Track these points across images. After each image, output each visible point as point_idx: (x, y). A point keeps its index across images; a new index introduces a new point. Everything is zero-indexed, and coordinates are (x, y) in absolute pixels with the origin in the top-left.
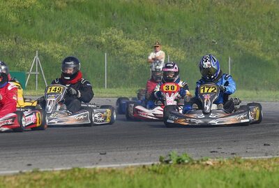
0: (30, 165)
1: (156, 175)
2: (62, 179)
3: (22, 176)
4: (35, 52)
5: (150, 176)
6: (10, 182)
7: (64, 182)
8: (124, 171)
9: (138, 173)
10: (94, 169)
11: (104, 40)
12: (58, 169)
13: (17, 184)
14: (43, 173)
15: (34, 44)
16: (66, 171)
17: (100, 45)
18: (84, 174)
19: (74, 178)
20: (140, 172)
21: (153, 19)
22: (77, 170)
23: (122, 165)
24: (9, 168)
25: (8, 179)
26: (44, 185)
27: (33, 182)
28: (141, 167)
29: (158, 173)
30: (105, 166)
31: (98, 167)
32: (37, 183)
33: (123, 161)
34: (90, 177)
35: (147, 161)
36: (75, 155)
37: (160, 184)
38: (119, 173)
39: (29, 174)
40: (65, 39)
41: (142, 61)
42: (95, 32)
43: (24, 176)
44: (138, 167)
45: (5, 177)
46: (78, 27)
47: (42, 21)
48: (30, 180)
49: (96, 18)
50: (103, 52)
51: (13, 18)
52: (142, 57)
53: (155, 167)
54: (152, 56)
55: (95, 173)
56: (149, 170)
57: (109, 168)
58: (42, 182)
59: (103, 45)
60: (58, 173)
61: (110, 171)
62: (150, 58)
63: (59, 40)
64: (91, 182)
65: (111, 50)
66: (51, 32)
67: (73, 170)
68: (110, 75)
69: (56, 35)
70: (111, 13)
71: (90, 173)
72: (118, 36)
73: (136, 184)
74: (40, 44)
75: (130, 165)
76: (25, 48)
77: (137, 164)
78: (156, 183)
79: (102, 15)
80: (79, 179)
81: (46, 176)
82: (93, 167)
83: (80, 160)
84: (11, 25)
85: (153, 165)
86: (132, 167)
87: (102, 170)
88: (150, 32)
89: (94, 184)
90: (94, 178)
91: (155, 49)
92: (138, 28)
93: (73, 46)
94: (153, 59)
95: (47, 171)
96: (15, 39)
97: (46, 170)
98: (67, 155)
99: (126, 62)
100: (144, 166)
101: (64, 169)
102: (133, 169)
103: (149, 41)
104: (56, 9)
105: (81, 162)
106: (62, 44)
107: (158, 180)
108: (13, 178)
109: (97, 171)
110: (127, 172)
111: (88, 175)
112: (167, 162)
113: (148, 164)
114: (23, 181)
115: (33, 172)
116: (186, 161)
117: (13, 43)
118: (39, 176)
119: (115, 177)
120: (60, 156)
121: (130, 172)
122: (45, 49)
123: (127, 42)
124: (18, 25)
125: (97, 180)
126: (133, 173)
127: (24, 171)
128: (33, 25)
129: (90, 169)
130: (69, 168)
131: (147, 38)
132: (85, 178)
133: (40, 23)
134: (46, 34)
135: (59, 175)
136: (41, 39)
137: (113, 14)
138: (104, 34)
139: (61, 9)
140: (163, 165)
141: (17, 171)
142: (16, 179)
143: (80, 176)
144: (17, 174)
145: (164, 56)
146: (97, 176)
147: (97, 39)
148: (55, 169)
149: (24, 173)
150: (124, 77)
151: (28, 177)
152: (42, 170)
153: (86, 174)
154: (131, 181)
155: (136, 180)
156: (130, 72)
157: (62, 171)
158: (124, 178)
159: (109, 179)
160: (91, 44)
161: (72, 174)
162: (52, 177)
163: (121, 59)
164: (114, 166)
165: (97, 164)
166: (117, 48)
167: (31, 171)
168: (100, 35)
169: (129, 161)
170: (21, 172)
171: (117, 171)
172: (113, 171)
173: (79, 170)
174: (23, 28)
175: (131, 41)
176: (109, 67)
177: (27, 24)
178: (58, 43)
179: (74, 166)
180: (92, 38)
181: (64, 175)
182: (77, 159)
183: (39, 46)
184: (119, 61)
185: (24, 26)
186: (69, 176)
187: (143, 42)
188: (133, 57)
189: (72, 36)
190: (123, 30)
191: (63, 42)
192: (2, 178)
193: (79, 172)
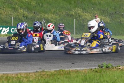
0: (40, 68)
1: (97, 73)
2: (55, 75)
3: (37, 73)
4: (43, 18)
5: (94, 73)
6: (32, 75)
7: (56, 76)
8: (83, 71)
9: (88, 72)
10: (69, 70)
11: (74, 13)
12: (53, 70)
13: (35, 77)
14: (46, 72)
15: (43, 15)
16: (57, 71)
17: (72, 15)
19: (60, 74)
20: (89, 72)
21: (96, 4)
22: (61, 70)
23: (81, 68)
24: (31, 70)
25: (31, 74)
26: (47, 77)
27: (42, 76)
28: (90, 70)
29: (98, 72)
30: (74, 69)
31: (71, 69)
32: (44, 76)
33: (82, 67)
34: (67, 74)
35: (92, 67)
36: (60, 64)
37: (98, 77)
38: (80, 72)
39: (41, 72)
40: (56, 13)
42: (70, 10)
43: (38, 73)
45: (30, 73)
46: (62, 8)
48: (41, 75)
49: (70, 3)
50: (73, 19)
51: (33, 3)
53: (96, 70)
55: (70, 72)
56: (93, 71)
57: (76, 70)
58: (46, 76)
60: (53, 72)
63: (54, 13)
64: (68, 76)
65: (77, 17)
66: (50, 10)
67: (60, 71)
68: (76, 29)
69: (52, 11)
71: (67, 72)
72: (80, 11)
73: (88, 77)
74: (45, 15)
75: (85, 68)
76: (39, 17)
77: (89, 68)
78: (97, 77)
79: (73, 2)
80: (62, 74)
81: (48, 73)
82: (69, 69)
83: (63, 66)
84: (33, 7)
85: (95, 68)
86: (86, 69)
87: (72, 71)
88: (94, 10)
89: (69, 77)
90: (69, 74)
92: (89, 8)
93: (60, 16)
95: (48, 71)
96: (34, 13)
98: (57, 64)
99: (83, 23)
100: (91, 69)
101: (56, 70)
102: (86, 70)
103: (94, 14)
106: (55, 15)
107: (98, 75)
108: (33, 74)
109: (70, 71)
110: (84, 72)
111: (66, 73)
112: (102, 67)
113: (93, 68)
114: (38, 75)
115: (42, 71)
116: (110, 67)
117: (33, 15)
118: (45, 73)
119: (78, 74)
120: (54, 64)
121: (85, 72)
122: (47, 17)
123: (84, 14)
124: (36, 7)
125: (70, 75)
126: (87, 72)
127: (38, 71)
128: (42, 6)
129: (67, 70)
130: (58, 70)
131: (93, 12)
132: (65, 74)
133: (45, 6)
134: (48, 10)
135: (54, 73)
136: (46, 13)
137: (78, 2)
138: (74, 10)
140: (100, 69)
141: (35, 71)
142: (34, 74)
143: (63, 73)
144: (35, 72)
146: (70, 73)
147: (71, 13)
148: (52, 70)
149: (38, 72)
150: (82, 30)
151: (40, 73)
152: (46, 70)
153: (65, 72)
154: (85, 75)
155: (88, 75)
156: (85, 27)
157: (55, 71)
158: (82, 74)
159: (76, 74)
160: (68, 15)
162: (50, 74)
164: (78, 69)
166: (80, 17)
167: (41, 71)
168: (72, 11)
169: (85, 67)
170: (37, 71)
171: (79, 71)
172: (78, 71)
173: (63, 70)
174: (38, 8)
176: (76, 25)
177: (39, 6)
178: (53, 14)
179: (60, 69)
180: (68, 12)
181: (56, 73)
182: (62, 66)
183: (45, 16)
184: (80, 23)
185: (38, 7)
186: (58, 73)
187: (91, 14)
188: (86, 21)
189: (60, 11)
190: (82, 9)
191: (56, 14)
192: (28, 74)
193: (63, 72)
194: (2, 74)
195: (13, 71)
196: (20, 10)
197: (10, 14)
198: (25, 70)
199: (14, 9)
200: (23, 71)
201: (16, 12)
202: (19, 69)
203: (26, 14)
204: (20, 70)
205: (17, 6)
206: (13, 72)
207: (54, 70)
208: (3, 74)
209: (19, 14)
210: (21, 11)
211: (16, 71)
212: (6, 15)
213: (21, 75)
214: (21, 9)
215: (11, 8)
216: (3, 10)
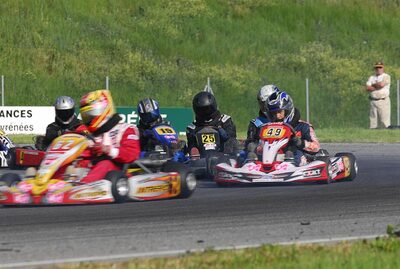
0: (201, 242)
1: (382, 253)
2: (247, 261)
3: (190, 258)
4: (206, 79)
5: (374, 254)
6: (173, 266)
7: (251, 265)
8: (337, 248)
9: (356, 252)
10: (293, 245)
11: (304, 60)
12: (241, 247)
14: (220, 253)
15: (204, 68)
16: (252, 249)
17: (298, 68)
18: (278, 253)
19: (264, 259)
20: (360, 250)
21: (374, 27)
22: (268, 248)
23: (333, 239)
24: (172, 247)
25: (169, 263)
27: (205, 266)
28: (361, 243)
29: (386, 250)
30: (309, 242)
31: (299, 243)
33: (334, 234)
34: (287, 258)
35: (369, 234)
36: (265, 227)
37: (388, 267)
38: (328, 251)
39: (201, 254)
40: (248, 60)
41: (359, 89)
42: (291, 49)
43: (193, 258)
44: (356, 243)
45: (166, 259)
46: (266, 43)
47: (215, 35)
48: (201, 263)
49: (292, 28)
50: (303, 78)
51: (174, 32)
52: (359, 83)
53: (381, 242)
54: (372, 81)
55: (294, 252)
56: (372, 246)
57: (314, 244)
58: (219, 267)
59: (302, 67)
60: (242, 252)
61: (315, 248)
62: (369, 84)
63: (241, 61)
64: (288, 265)
65: (315, 73)
66: (228, 50)
67: (263, 249)
68: (314, 110)
69: (235, 54)
70: (314, 22)
71: (287, 252)
72: (325, 54)
73: (354, 267)
74: (213, 68)
75: (344, 239)
76: (191, 74)
77: (356, 238)
78: (383, 266)
79: (300, 24)
80: (272, 260)
81: (225, 258)
82: (291, 243)
83: (273, 233)
84: (172, 43)
85: (377, 239)
86: (347, 242)
87: (304, 248)
88: (370, 47)
90: (293, 258)
91: (376, 70)
92: (353, 42)
93: (259, 70)
94: (374, 85)
95: (226, 250)
96: (178, 61)
97: (224, 248)
98: (253, 227)
99: (337, 91)
100: (365, 241)
101: (250, 246)
102: (349, 245)
103: (368, 60)
104: (235, 17)
105: (274, 237)
106: (245, 68)
107: (385, 260)
108: (178, 261)
109: (297, 248)
110: (340, 250)
111: (285, 255)
112: (398, 234)
113: (371, 237)
114: (192, 264)
115: (205, 251)
117: (174, 68)
118: (214, 257)
119: (323, 257)
120: (245, 228)
121: (345, 250)
122: (220, 75)
123: (337, 62)
124: (181, 42)
125: (298, 262)
126: (349, 251)
127: (193, 250)
128: (202, 40)
129: (286, 247)
130: (257, 245)
131: (366, 56)
132: (280, 259)
133: (212, 38)
134: (221, 53)
135: (243, 256)
136: (214, 60)
137: (317, 22)
138: (304, 51)
139: (242, 17)
140: (393, 239)
141: (183, 251)
142: (181, 262)
143: (273, 256)
144: (183, 256)
145: (389, 81)
146: (296, 256)
147: (295, 58)
148: (237, 247)
149: (193, 254)
150: (334, 113)
151: (199, 259)
152: (218, 248)
153: (281, 254)
154: (346, 262)
155: (353, 261)
156: (343, 105)
157: (247, 249)
158: (336, 259)
159: (315, 259)
160: (286, 66)
161: (261, 253)
162: (232, 259)
163: (329, 86)
164: (321, 241)
165: (297, 238)
166: (323, 71)
167: (203, 250)
168: (299, 52)
169: (344, 234)
170: (188, 252)
171: (325, 249)
172: (320, 248)
173: (272, 247)
174: (189, 45)
175: (342, 60)
176: (312, 99)
177: (193, 40)
178: (239, 65)
179: (264, 241)
180: (286, 57)
181: (250, 255)
182: (269, 232)
183: (211, 71)
184: (327, 90)
185: (189, 42)
186: (257, 257)
187: (361, 62)
188: (346, 83)
189: (259, 55)
190: (332, 45)
191: (246, 64)
192: (162, 262)
193: (272, 251)
194: (76, 263)
195: (111, 252)
196: (131, 55)
197: (100, 69)
198: (152, 249)
199: (112, 51)
200: (143, 251)
201: (118, 61)
202: (130, 247)
203: (151, 65)
204: (134, 249)
205: (120, 42)
206: (112, 257)
207: (246, 246)
208: (82, 263)
209: (128, 67)
210: (135, 57)
211: (123, 253)
212: (88, 73)
213: (137, 265)
214: (134, 51)
215: (104, 47)
216: (78, 54)
